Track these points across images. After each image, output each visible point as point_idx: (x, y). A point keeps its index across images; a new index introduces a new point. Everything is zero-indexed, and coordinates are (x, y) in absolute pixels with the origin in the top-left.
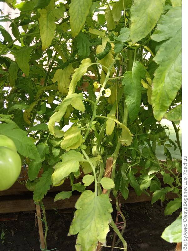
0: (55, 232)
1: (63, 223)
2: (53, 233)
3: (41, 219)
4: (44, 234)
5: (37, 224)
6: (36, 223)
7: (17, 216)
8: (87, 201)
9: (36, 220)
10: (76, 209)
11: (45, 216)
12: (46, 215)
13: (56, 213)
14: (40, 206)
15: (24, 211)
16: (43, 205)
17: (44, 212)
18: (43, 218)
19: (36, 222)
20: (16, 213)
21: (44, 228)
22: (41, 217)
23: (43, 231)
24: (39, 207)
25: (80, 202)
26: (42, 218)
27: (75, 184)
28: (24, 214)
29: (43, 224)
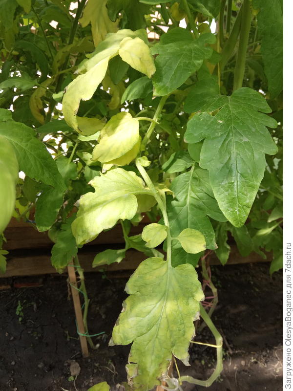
0: (102, 307)
1: (114, 292)
2: (98, 308)
3: (76, 288)
4: (83, 310)
5: (71, 296)
6: (69, 294)
7: (41, 280)
8: (150, 278)
9: (69, 289)
10: (128, 295)
11: (83, 284)
12: (85, 282)
13: (104, 277)
14: (75, 269)
15: (52, 274)
16: (79, 266)
17: (81, 277)
18: (81, 286)
19: (69, 292)
20: (39, 276)
21: (82, 302)
22: (76, 285)
23: (81, 307)
24: (73, 269)
25: (136, 281)
26: (79, 287)
27: (131, 238)
28: (52, 277)
29: (81, 296)
